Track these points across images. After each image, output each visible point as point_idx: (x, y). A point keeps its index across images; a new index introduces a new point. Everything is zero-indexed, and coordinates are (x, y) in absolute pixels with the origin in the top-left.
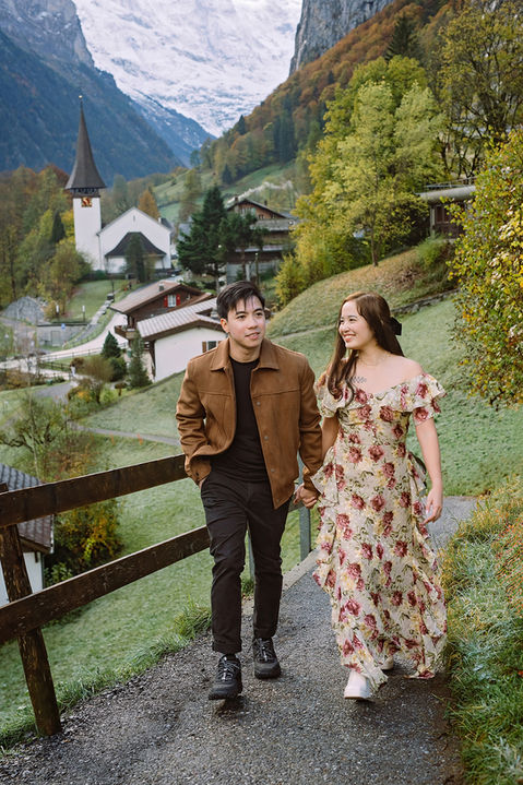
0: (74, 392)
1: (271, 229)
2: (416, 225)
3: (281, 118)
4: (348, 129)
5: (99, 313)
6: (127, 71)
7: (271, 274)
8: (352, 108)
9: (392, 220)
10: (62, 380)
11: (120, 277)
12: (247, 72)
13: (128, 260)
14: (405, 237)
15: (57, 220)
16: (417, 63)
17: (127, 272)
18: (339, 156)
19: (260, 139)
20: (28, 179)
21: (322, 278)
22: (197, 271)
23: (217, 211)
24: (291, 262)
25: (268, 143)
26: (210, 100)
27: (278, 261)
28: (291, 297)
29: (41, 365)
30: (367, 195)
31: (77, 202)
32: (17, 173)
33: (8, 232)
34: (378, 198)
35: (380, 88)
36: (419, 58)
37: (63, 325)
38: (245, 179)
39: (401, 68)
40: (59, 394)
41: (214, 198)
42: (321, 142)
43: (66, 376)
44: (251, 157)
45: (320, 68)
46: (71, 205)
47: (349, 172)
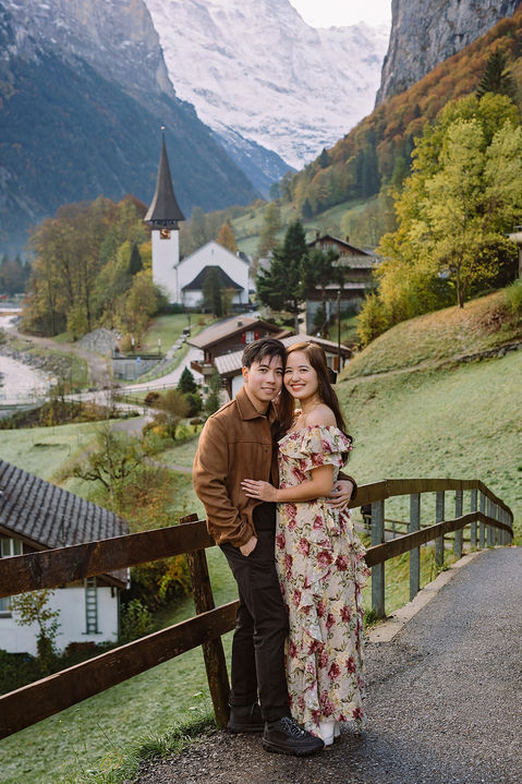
0: (149, 427)
1: (353, 266)
2: (504, 266)
3: (365, 151)
4: (437, 167)
5: (175, 347)
6: (209, 102)
7: (353, 312)
8: (441, 145)
9: (478, 261)
10: (137, 415)
11: (197, 311)
12: (331, 104)
13: (205, 294)
14: (492, 278)
15: (135, 251)
16: (510, 100)
17: (203, 306)
18: (426, 195)
19: (342, 173)
20: (107, 209)
21: (405, 319)
22: (276, 307)
23: (298, 247)
24: (374, 301)
25: (351, 177)
26: (293, 132)
27: (360, 299)
28: (373, 337)
29: (117, 399)
30: (454, 235)
31: (156, 234)
32: (96, 204)
33: (86, 262)
34: (465, 238)
35: (470, 125)
36: (511, 95)
37: (139, 359)
38: (324, 214)
39: (493, 105)
40: (134, 429)
41: (296, 233)
42: (408, 179)
43: (140, 410)
44: (333, 191)
45: (407, 101)
46: (150, 236)
47: (436, 211)
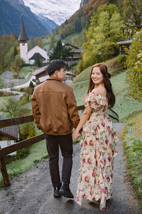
0: (21, 98)
1: (75, 52)
2: (116, 51)
3: (78, 20)
4: (97, 24)
5: (28, 75)
6: (34, 6)
7: (76, 64)
8: (98, 18)
9: (109, 50)
10: (18, 94)
11: (33, 65)
12: (68, 7)
13: (35, 61)
14: (113, 54)
15: (15, 49)
16: (116, 6)
17: (35, 64)
18: (94, 32)
19: (72, 26)
20: (7, 38)
21: (90, 66)
23: (60, 47)
24: (81, 61)
25: (74, 27)
26: (58, 15)
27: (77, 61)
28: (81, 71)
29: (12, 90)
30: (102, 43)
31: (21, 44)
32: (4, 36)
33: (2, 53)
34: (105, 44)
35: (106, 13)
36: (116, 4)
37: (18, 79)
38: (67, 37)
39: (112, 7)
40: (18, 98)
41: (59, 43)
42: (89, 28)
43: (19, 93)
44: (69, 31)
45: (88, 6)
46: (19, 45)
47: (97, 36)
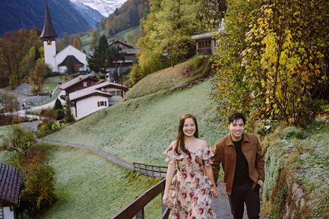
0: (39, 125)
1: (128, 53)
2: (189, 50)
3: (133, 8)
7: (128, 72)
9: (179, 47)
10: (37, 120)
13: (68, 67)
14: (185, 55)
15: (37, 51)
17: (67, 72)
18: (156, 20)
19: (125, 17)
20: (25, 33)
21: (150, 73)
22: (97, 71)
25: (128, 19)
28: (136, 81)
29: (27, 113)
31: (45, 43)
32: (20, 31)
37: (38, 96)
43: (38, 118)
44: (121, 25)
47: (161, 26)
